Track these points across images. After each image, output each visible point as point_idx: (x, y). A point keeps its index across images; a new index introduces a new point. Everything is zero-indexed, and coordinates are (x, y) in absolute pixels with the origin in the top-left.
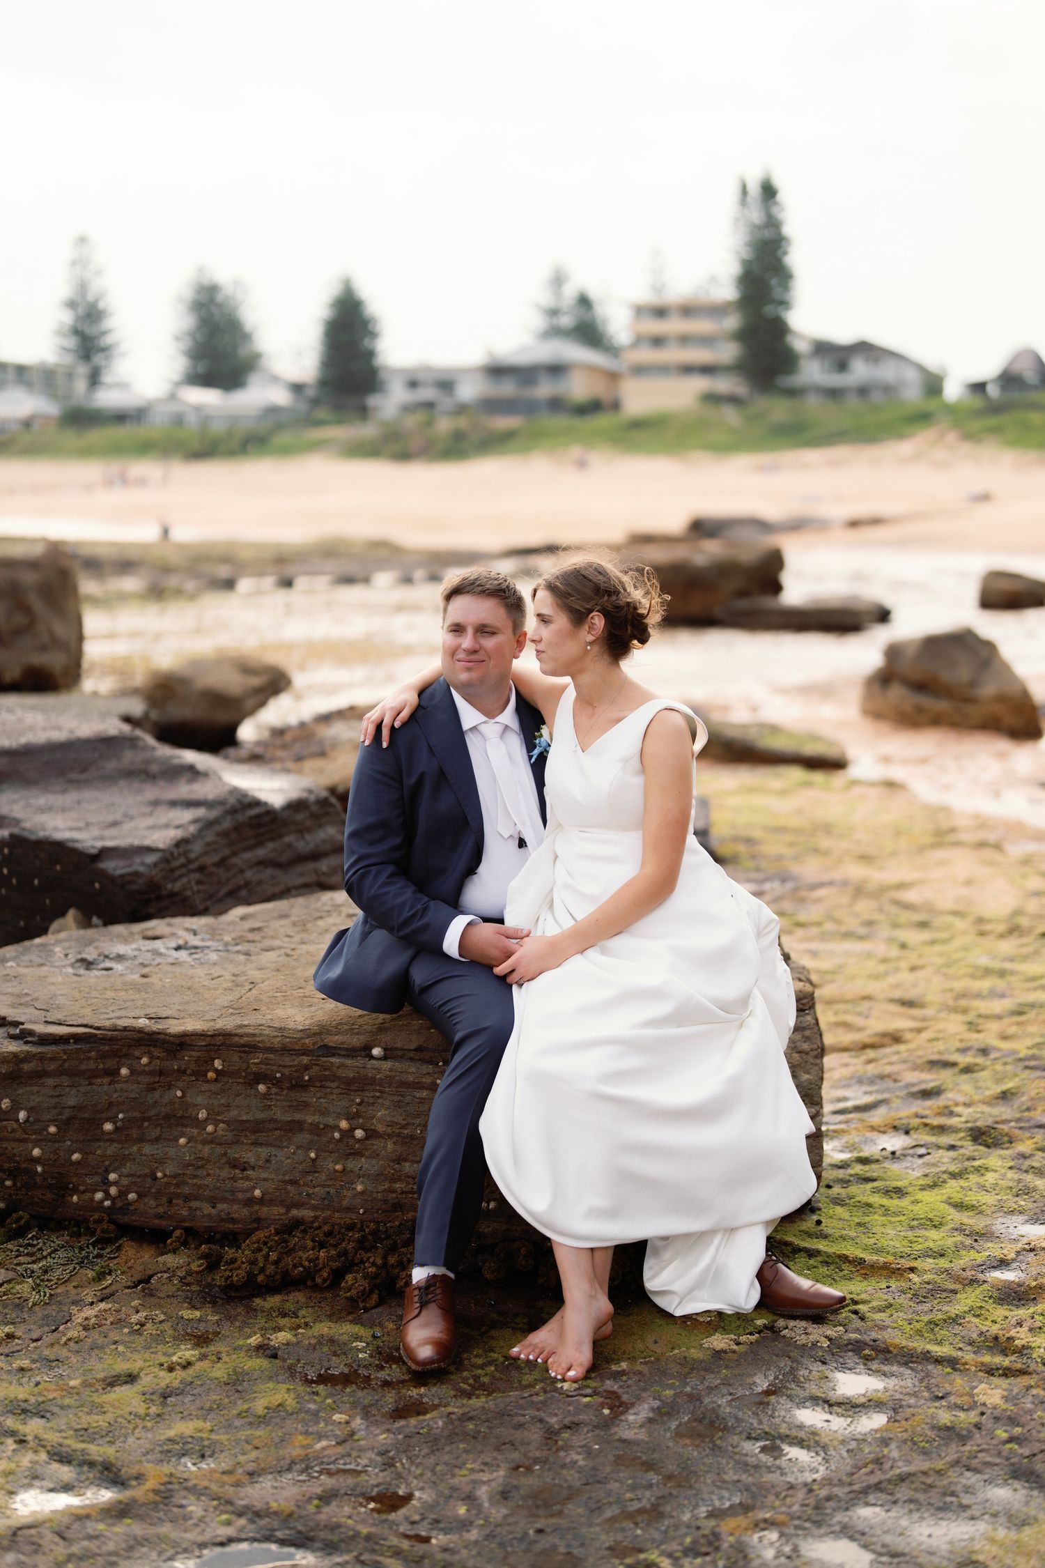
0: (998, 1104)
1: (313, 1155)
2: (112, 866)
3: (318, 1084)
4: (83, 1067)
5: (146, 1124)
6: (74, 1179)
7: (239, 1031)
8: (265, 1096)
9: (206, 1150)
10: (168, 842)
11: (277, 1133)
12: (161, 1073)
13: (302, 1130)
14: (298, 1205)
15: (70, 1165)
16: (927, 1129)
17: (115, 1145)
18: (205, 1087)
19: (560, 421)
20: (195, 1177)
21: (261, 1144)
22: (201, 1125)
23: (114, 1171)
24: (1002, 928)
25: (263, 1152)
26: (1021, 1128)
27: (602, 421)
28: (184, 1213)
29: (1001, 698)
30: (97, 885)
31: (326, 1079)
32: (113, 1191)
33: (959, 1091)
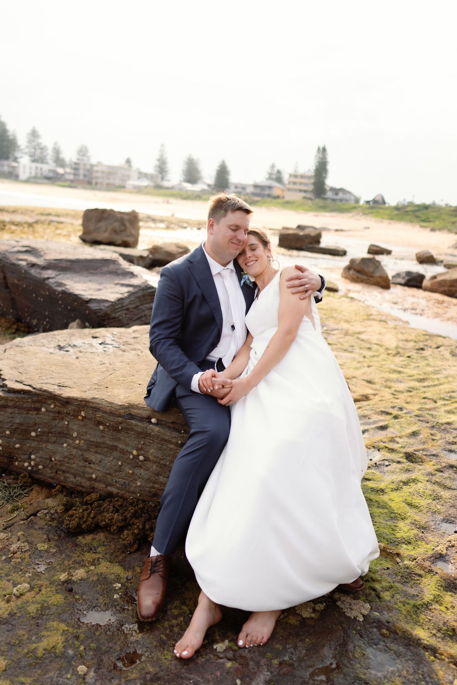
0: (412, 437)
1: (120, 463)
2: (93, 306)
3: (125, 431)
4: (25, 405)
5: (50, 435)
6: (17, 455)
7: (92, 401)
8: (103, 431)
9: (74, 451)
10: (115, 299)
11: (106, 449)
12: (59, 413)
13: (117, 450)
14: (111, 485)
15: (15, 449)
16: (387, 449)
17: (36, 442)
18: (77, 422)
19: (269, 200)
20: (68, 463)
21: (98, 453)
22: (74, 439)
23: (34, 454)
24: (394, 352)
25: (99, 457)
26: (426, 455)
27: (279, 201)
28: (62, 478)
29: (380, 277)
30: (87, 312)
31: (129, 429)
32: (33, 463)
33: (395, 428)
